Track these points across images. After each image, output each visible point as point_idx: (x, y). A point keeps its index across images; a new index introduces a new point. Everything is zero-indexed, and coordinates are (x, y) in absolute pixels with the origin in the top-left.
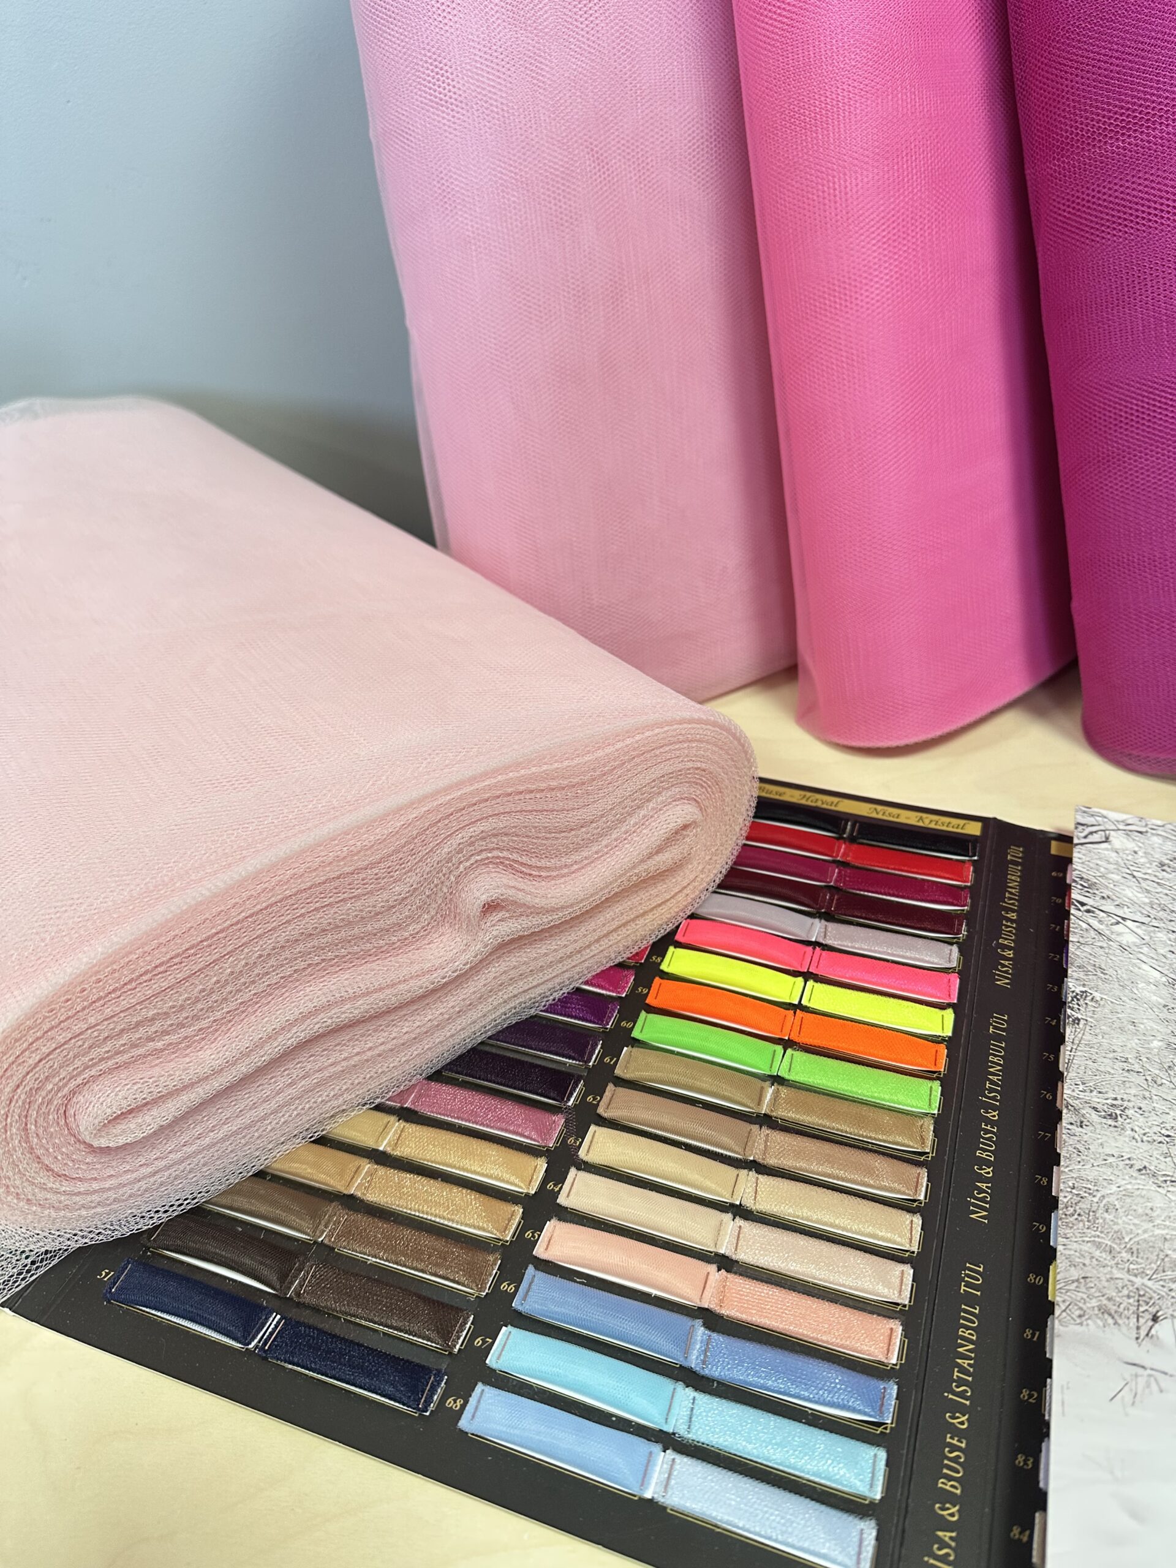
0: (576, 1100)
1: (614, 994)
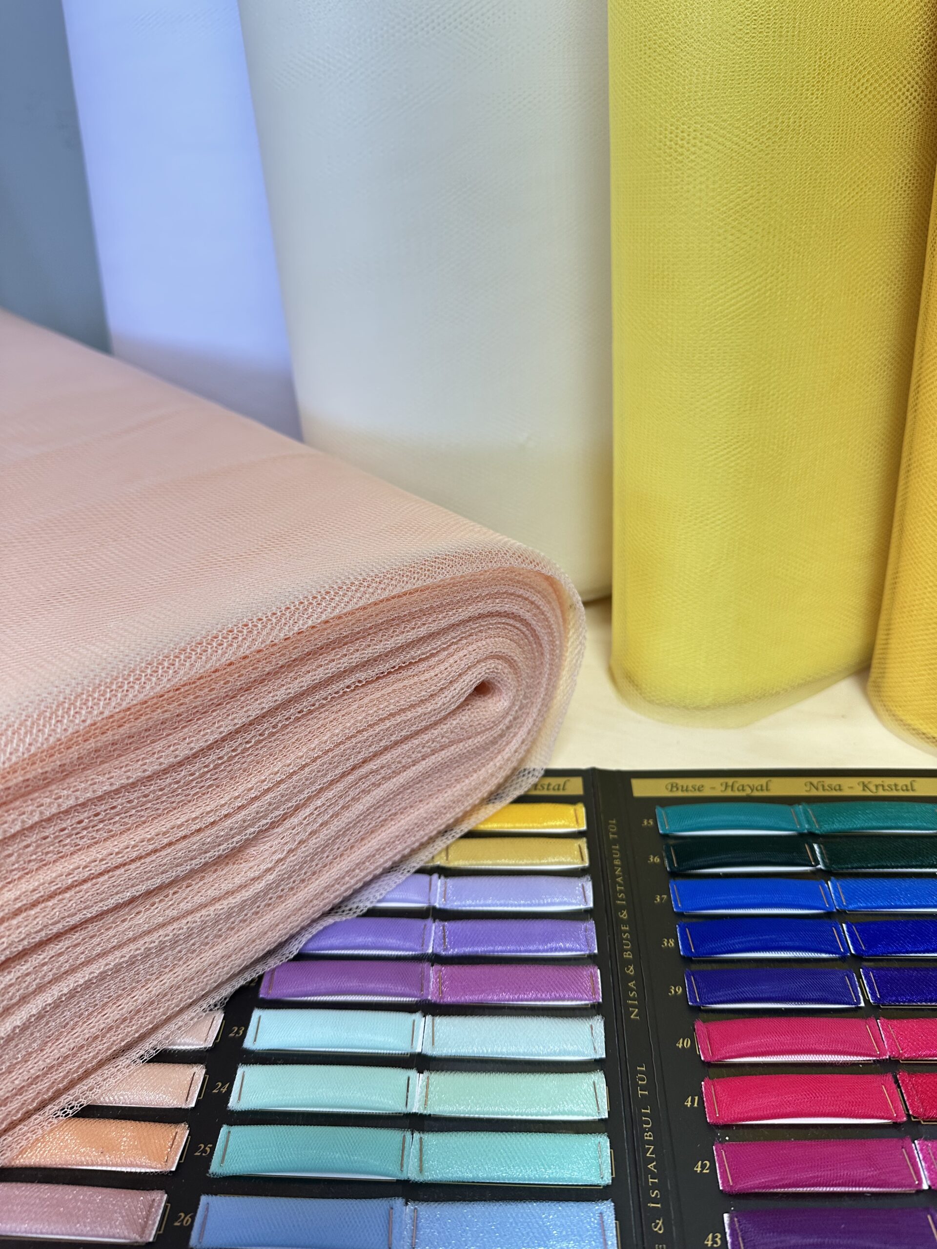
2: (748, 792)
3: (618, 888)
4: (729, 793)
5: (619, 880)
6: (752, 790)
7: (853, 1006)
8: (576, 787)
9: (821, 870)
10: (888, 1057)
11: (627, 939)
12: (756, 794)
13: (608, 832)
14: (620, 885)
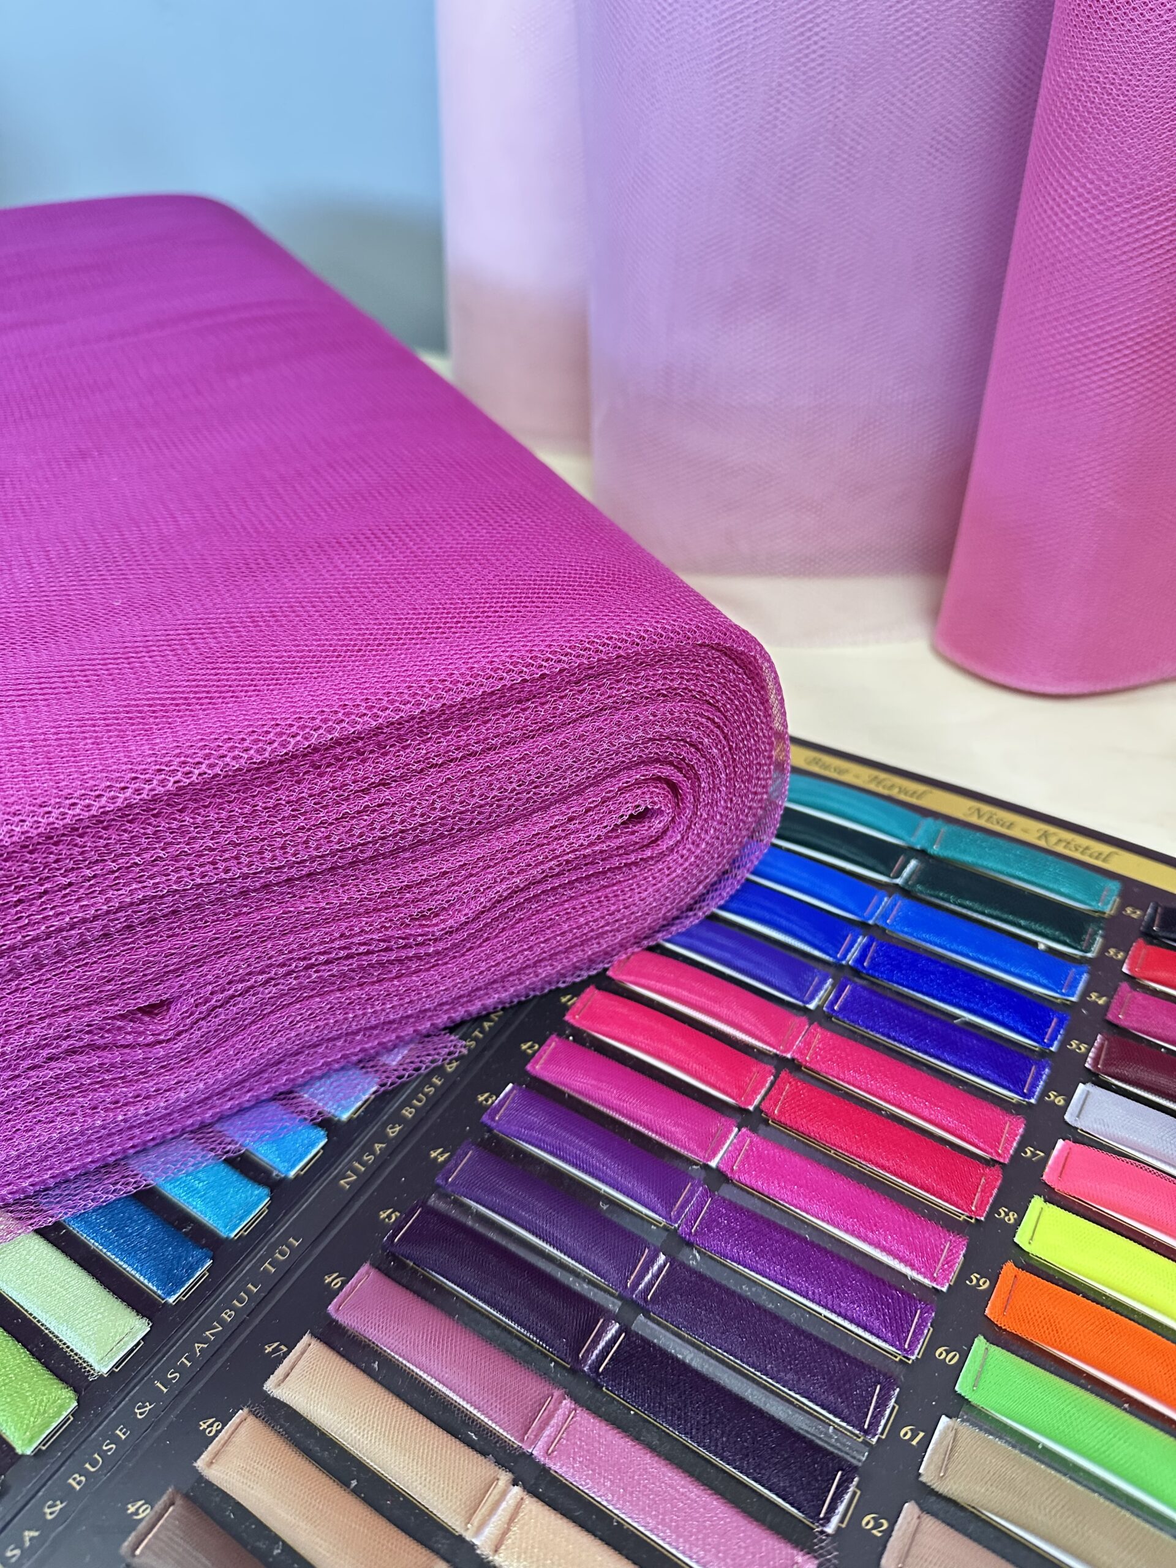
0: (842, 1521)
1: (927, 1282)
2: (894, 793)
4: (872, 787)
6: (900, 791)
7: (800, 1004)
9: (897, 885)
10: (789, 1056)
12: (902, 797)
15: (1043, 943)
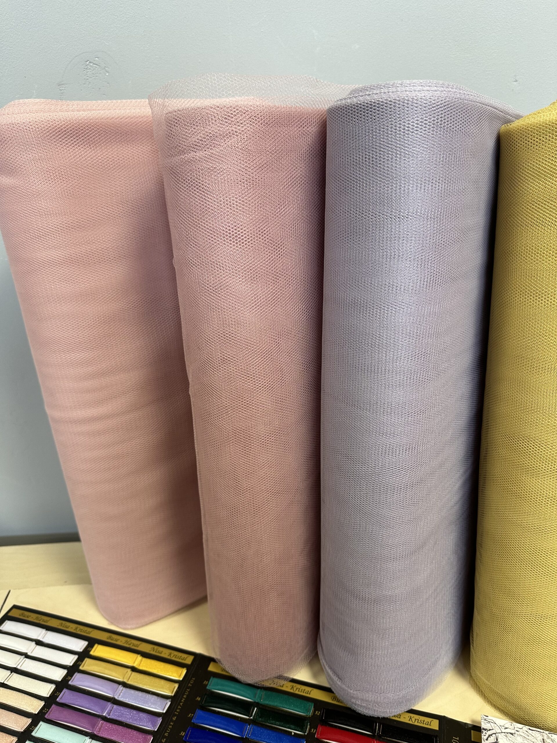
3: (179, 707)
5: (181, 704)
8: (189, 660)
9: (252, 719)
11: (170, 728)
13: (189, 682)
14: (180, 706)
15: (293, 732)
